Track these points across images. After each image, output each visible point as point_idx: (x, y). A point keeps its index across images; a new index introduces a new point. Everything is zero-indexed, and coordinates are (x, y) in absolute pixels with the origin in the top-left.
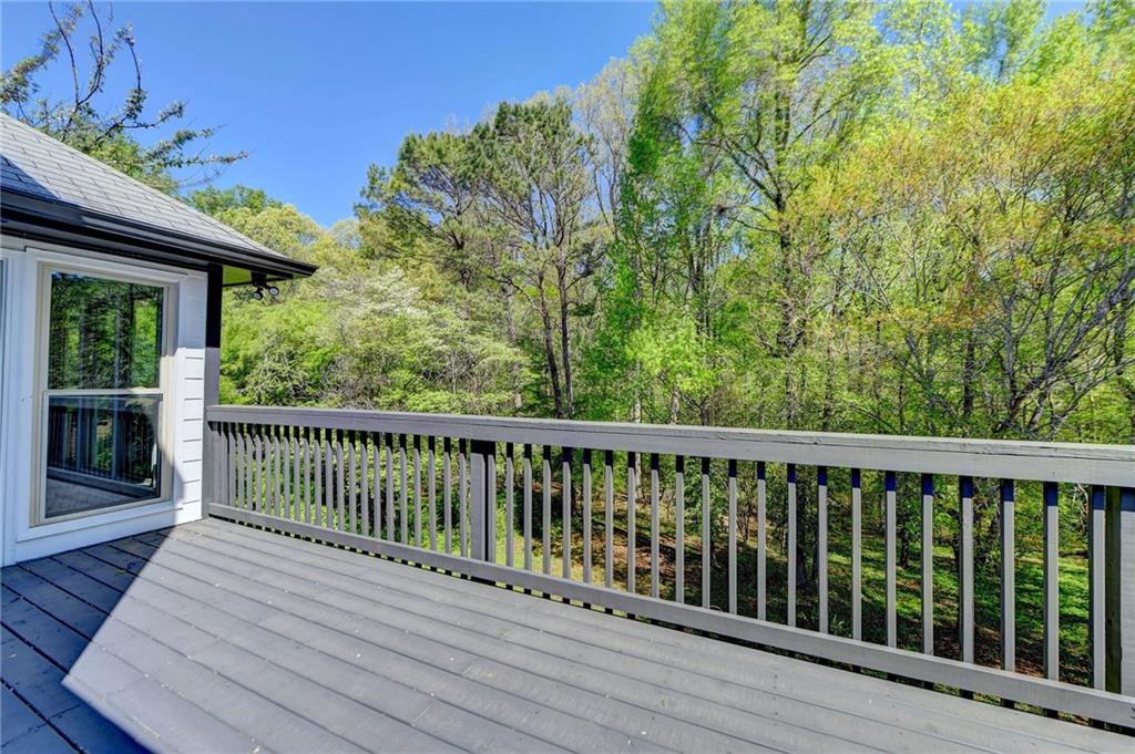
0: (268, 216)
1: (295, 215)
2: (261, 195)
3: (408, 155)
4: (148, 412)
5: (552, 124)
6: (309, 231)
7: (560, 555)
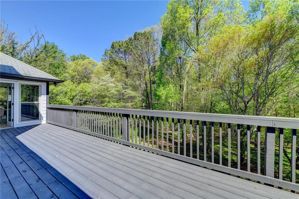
0: (86, 61)
1: (92, 60)
2: (85, 56)
3: (113, 47)
4: (37, 105)
5: (147, 36)
6: (96, 64)
7: (147, 142)
